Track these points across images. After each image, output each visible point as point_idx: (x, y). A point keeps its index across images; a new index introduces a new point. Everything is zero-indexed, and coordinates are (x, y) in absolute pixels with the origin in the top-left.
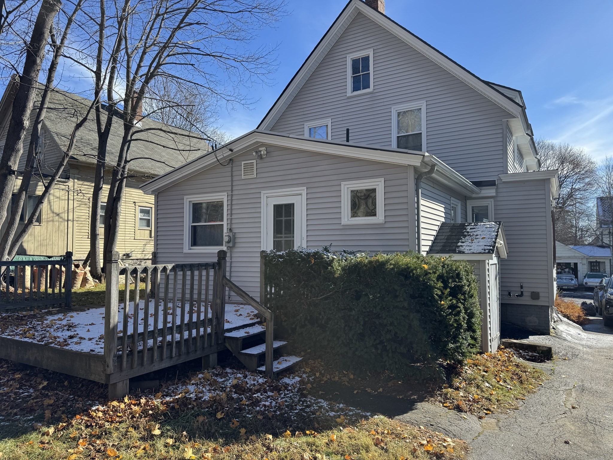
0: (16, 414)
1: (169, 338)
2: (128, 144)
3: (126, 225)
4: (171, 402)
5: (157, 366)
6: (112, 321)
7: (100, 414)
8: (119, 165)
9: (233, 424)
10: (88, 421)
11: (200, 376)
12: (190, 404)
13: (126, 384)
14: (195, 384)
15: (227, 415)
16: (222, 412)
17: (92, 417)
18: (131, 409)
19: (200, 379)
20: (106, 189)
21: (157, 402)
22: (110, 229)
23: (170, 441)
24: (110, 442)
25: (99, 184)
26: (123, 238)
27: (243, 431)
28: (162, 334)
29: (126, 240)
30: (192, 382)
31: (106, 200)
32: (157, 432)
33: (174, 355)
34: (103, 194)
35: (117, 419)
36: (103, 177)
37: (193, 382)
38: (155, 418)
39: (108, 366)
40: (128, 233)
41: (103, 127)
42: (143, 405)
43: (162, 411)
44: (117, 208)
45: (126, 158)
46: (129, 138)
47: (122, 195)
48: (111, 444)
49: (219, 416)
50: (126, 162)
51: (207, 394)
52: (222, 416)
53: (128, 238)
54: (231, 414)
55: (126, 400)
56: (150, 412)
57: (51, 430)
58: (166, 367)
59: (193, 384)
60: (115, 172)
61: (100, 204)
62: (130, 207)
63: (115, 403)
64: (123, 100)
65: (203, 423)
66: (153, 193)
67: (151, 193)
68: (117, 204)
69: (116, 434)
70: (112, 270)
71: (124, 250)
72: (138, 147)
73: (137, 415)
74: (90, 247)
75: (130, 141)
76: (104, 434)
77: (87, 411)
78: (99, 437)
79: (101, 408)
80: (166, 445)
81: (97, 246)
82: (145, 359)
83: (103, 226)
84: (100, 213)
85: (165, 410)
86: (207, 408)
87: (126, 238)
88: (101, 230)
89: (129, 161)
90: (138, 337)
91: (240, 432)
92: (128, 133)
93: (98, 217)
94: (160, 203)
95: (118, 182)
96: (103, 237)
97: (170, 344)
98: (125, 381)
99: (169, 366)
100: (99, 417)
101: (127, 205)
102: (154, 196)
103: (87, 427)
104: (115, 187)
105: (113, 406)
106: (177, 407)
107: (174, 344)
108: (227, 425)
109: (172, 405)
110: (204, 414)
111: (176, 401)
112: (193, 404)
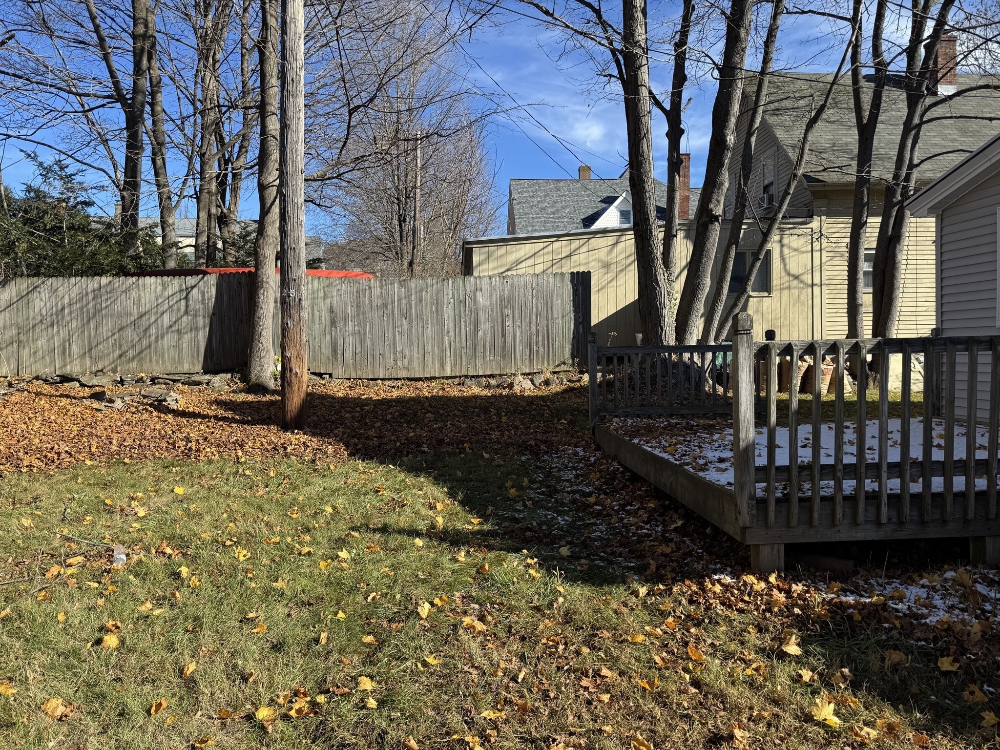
0: (620, 555)
1: (870, 485)
2: (913, 132)
3: (918, 285)
4: (850, 606)
5: (844, 534)
6: (742, 436)
7: (718, 588)
8: (896, 177)
9: (972, 693)
10: (696, 593)
11: (950, 574)
12: (887, 621)
13: (778, 551)
14: (928, 587)
15: (966, 669)
16: (955, 660)
17: (703, 589)
18: (771, 596)
19: (946, 580)
20: (874, 223)
21: (817, 598)
22: (882, 295)
23: (807, 675)
24: (709, 637)
25: (861, 216)
26: (914, 309)
27: (990, 717)
28: (856, 474)
29: (918, 313)
30: (921, 582)
31: (874, 245)
32: (793, 649)
33: (884, 519)
34: (867, 235)
35: (741, 605)
36: (867, 204)
37: (924, 581)
38: (801, 623)
39: (739, 513)
40: (924, 299)
41: (866, 114)
42: (795, 595)
43: (819, 617)
44: (894, 256)
45: (911, 159)
46: (916, 121)
47: (904, 230)
48: (709, 641)
49: (945, 664)
50: (912, 166)
51: (941, 613)
52: (954, 669)
53: (924, 309)
54: (979, 672)
55: (772, 579)
56: (797, 611)
57: (643, 591)
58: (868, 539)
59: (923, 586)
60: (890, 191)
61: (863, 252)
62: (925, 252)
63: (750, 579)
64: (904, 51)
65: (895, 668)
66: (930, 212)
68: (895, 248)
69: (724, 628)
70: (740, 347)
71: (915, 331)
72: (946, 134)
73: (776, 609)
74: (847, 328)
75: (919, 126)
76: (707, 621)
77: (703, 577)
78: (698, 625)
79: (728, 580)
80: (797, 679)
81: (859, 325)
82: (816, 515)
83: (870, 290)
84: (865, 267)
85: (825, 615)
86: (925, 640)
87: (919, 309)
88: (866, 299)
89: (918, 165)
90: (799, 472)
91: (983, 719)
92: (914, 112)
93: (861, 275)
94: (945, 231)
95: (896, 209)
96: (871, 309)
97: (874, 497)
98: (776, 547)
99: (876, 538)
100: (714, 593)
101: (919, 248)
102: (934, 219)
103: (691, 602)
104: (889, 217)
105: (744, 581)
106: (858, 617)
107: (885, 499)
108: (955, 691)
109: (851, 610)
110: (908, 651)
111: (861, 607)
112: (893, 624)
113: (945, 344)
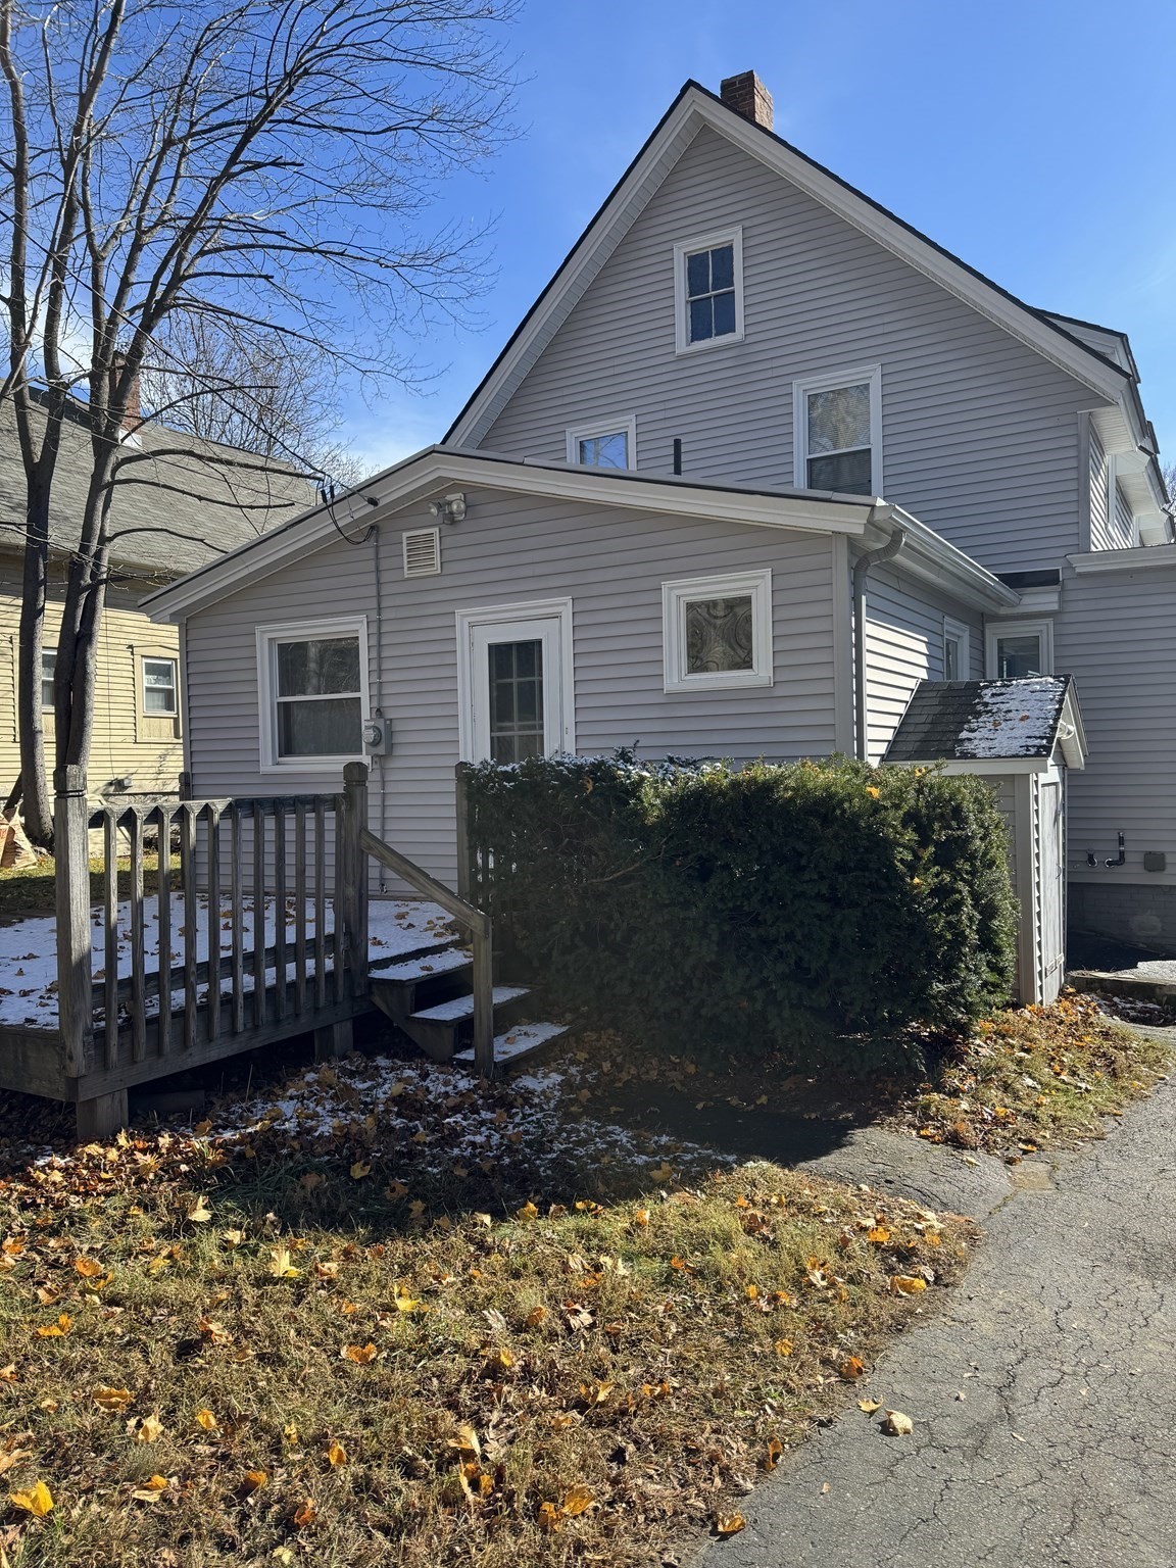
1: (226, 985)
2: (105, 492)
3: (112, 706)
4: (235, 1143)
5: (197, 1057)
6: (75, 945)
7: (57, 1176)
8: (84, 549)
9: (393, 1190)
10: (27, 1193)
11: (310, 1077)
12: (283, 1146)
13: (121, 1101)
14: (297, 1097)
15: (378, 1169)
16: (366, 1164)
17: (36, 1184)
18: (135, 1161)
19: (309, 1084)
20: (53, 614)
21: (199, 1143)
22: (69, 718)
23: (235, 1236)
24: (82, 1242)
25: (36, 599)
26: (107, 739)
27: (417, 1206)
28: (208, 976)
29: (112, 745)
30: (288, 1094)
31: (55, 643)
32: (201, 1215)
33: (240, 1028)
34: (47, 627)
35: (101, 1187)
36: (44, 582)
37: (291, 1092)
38: (194, 1181)
39: (71, 1058)
40: (119, 726)
41: (38, 450)
42: (164, 1151)
43: (214, 1165)
44: (84, 663)
45: (102, 529)
46: (108, 477)
47: (96, 627)
48: (86, 1247)
49: (358, 1171)
50: (103, 540)
51: (328, 1119)
52: (366, 1173)
53: (120, 739)
54: (388, 1168)
55: (122, 1140)
56: (184, 1168)
58: (223, 1056)
59: (291, 1098)
60: (75, 569)
61: (39, 653)
62: (119, 660)
63: (94, 1149)
64: (88, 375)
65: (317, 1192)
66: (173, 619)
67: (168, 619)
68: (86, 651)
69: (98, 1223)
70: (70, 816)
71: (109, 771)
72: (134, 500)
73: (151, 1176)
74: (19, 765)
75: (110, 486)
76: (67, 1223)
77: (22, 1168)
78: (55, 1232)
79: (59, 1161)
80: (225, 1246)
81: (39, 761)
82: (167, 1039)
83: (52, 709)
84: (42, 675)
85: (221, 1161)
86: (327, 1154)
87: (114, 739)
88: (46, 720)
89: (110, 539)
90: (146, 984)
91: (411, 1210)
92: (106, 464)
93: (38, 687)
94: (192, 646)
95: (85, 595)
96: (53, 738)
97: (229, 1000)
98: (117, 1095)
99: (230, 1054)
100: (54, 1183)
101: (111, 653)
102: (176, 628)
103: (24, 1207)
104: (76, 606)
105: (88, 1155)
106: (251, 1153)
107: (241, 1001)
108: (376, 1194)
109: (237, 1148)
110: (319, 1170)
111: (249, 1140)
112: (291, 1147)
113: (294, 805)
